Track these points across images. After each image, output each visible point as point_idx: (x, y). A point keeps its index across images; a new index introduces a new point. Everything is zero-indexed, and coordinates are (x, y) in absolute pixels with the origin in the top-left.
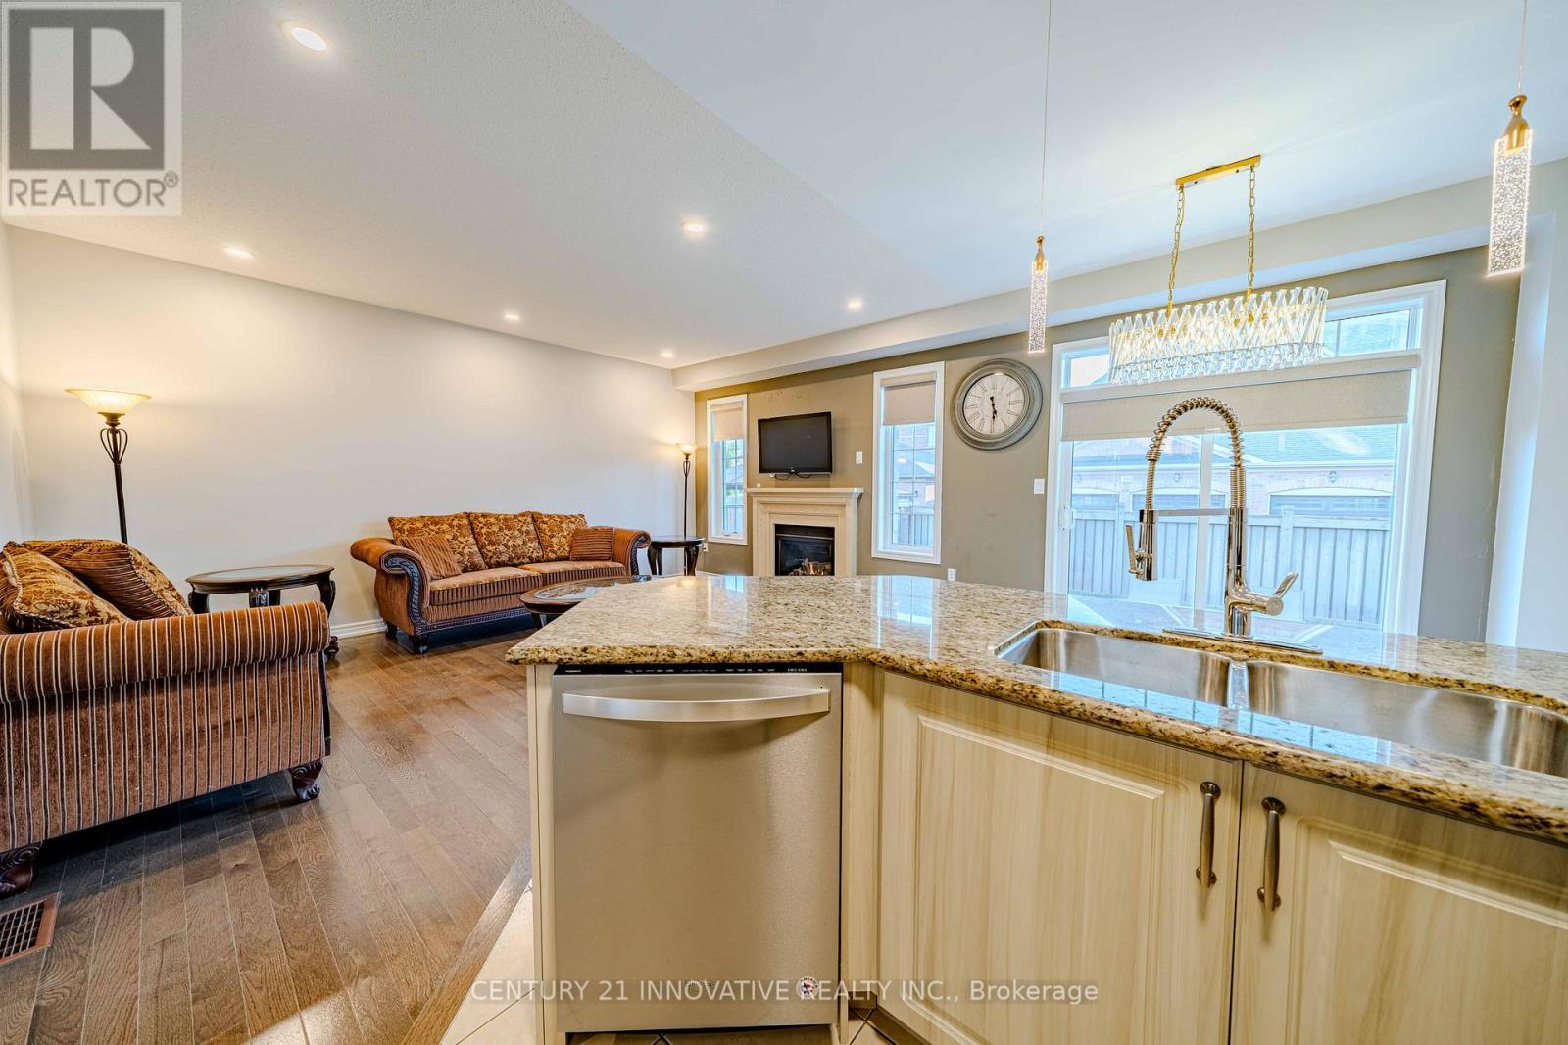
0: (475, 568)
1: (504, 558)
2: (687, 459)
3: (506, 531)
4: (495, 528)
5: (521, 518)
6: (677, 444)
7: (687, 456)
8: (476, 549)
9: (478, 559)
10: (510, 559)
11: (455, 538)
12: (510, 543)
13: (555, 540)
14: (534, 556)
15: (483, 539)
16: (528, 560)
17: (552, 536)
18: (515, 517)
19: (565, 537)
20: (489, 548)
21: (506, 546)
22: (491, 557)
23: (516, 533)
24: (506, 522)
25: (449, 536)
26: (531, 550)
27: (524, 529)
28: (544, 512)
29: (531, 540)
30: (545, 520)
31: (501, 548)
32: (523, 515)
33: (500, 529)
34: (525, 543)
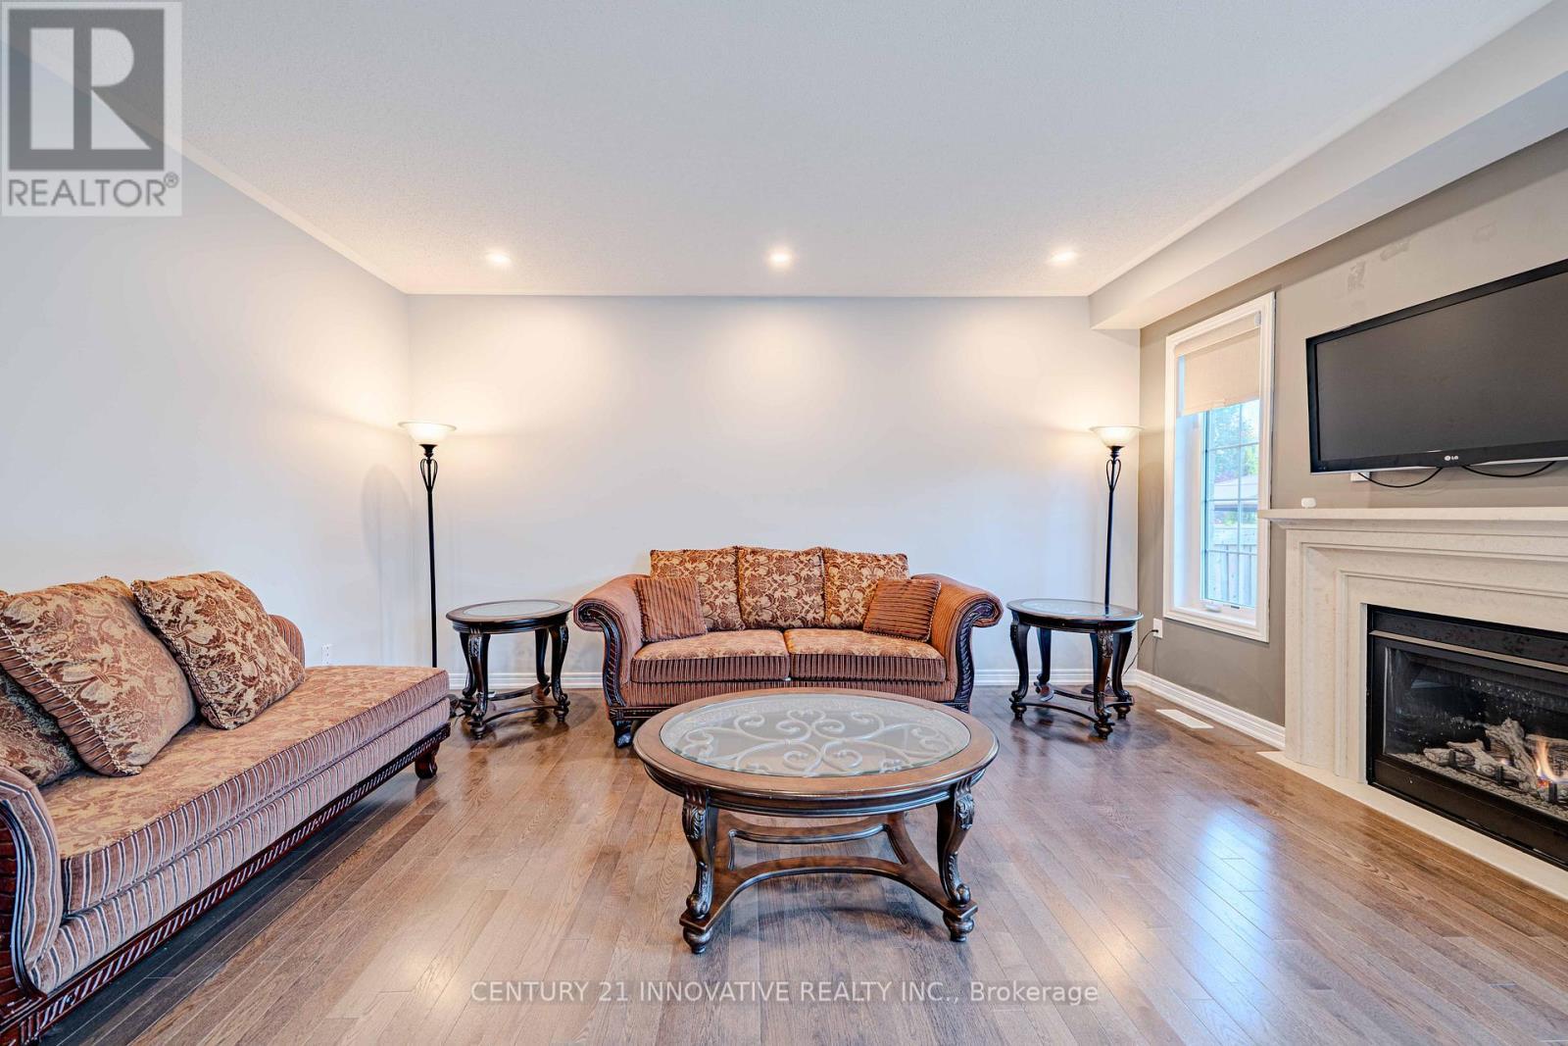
0: (728, 627)
1: (766, 616)
2: (1114, 455)
3: (776, 577)
4: (762, 571)
5: (802, 558)
6: (1092, 429)
7: (1115, 449)
8: (733, 599)
9: (733, 615)
10: (774, 618)
11: (709, 582)
12: (777, 595)
13: (844, 594)
14: (810, 617)
15: (743, 586)
16: (799, 623)
17: (841, 588)
18: (797, 555)
19: (862, 591)
20: (749, 599)
21: (770, 597)
22: (750, 613)
23: (791, 579)
24: (780, 562)
25: (702, 579)
26: (807, 607)
27: (803, 574)
28: (841, 547)
29: (810, 592)
30: (839, 561)
31: (764, 601)
32: (807, 553)
33: (769, 573)
34: (799, 595)
